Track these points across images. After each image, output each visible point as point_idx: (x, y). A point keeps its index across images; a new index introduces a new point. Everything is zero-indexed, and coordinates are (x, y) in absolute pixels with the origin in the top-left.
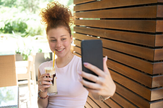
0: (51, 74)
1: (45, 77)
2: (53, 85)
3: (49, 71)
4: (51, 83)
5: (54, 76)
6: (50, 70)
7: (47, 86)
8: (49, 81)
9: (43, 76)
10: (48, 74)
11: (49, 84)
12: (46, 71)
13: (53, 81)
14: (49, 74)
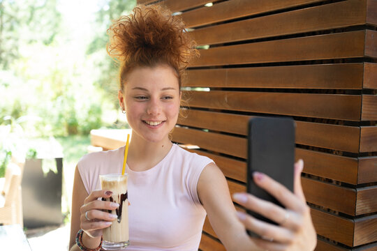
0: (117, 193)
1: (100, 199)
2: (119, 222)
3: (112, 184)
4: (115, 216)
5: (124, 197)
6: (114, 183)
7: (103, 225)
8: (110, 212)
9: (95, 196)
10: (109, 193)
11: (109, 219)
12: (105, 183)
13: (119, 212)
14: (111, 193)
